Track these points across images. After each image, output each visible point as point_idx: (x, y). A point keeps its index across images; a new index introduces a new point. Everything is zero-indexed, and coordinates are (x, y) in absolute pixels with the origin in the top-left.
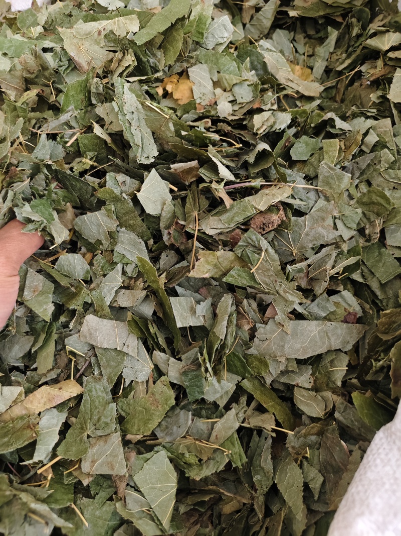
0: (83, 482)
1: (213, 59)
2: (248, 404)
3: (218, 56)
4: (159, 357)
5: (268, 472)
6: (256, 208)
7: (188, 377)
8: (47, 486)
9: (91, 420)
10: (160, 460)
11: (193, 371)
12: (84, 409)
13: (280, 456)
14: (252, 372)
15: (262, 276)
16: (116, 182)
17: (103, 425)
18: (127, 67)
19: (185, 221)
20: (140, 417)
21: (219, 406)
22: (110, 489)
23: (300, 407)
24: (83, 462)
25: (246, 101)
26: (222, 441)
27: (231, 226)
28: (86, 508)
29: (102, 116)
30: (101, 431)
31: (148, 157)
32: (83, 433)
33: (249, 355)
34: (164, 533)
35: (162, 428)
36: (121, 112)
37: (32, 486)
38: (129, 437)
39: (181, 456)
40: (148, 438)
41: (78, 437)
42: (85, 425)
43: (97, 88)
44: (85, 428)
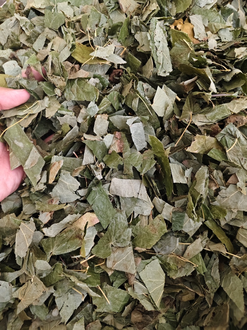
0: (108, 273)
1: (204, 14)
2: (209, 236)
3: (208, 12)
4: (157, 202)
5: (216, 280)
6: (231, 111)
7: (176, 215)
8: (86, 272)
9: (114, 236)
10: (155, 264)
11: (180, 212)
12: (110, 228)
13: (223, 271)
14: (213, 217)
15: (232, 155)
16: (143, 89)
17: (122, 241)
18: (153, 11)
19: (180, 116)
20: (144, 238)
21: (189, 236)
22: (122, 279)
23: (240, 242)
24: (108, 261)
25: (228, 41)
26: (191, 257)
27: (213, 121)
28: (109, 292)
29: (138, 40)
30: (120, 244)
31: (165, 72)
32: (109, 243)
33: (213, 205)
34: (156, 309)
35: (158, 246)
36: (152, 41)
37: (76, 271)
38: (137, 248)
39: (167, 264)
40: (149, 251)
41: (105, 245)
42: (111, 238)
43: (136, 23)
44: (110, 240)
